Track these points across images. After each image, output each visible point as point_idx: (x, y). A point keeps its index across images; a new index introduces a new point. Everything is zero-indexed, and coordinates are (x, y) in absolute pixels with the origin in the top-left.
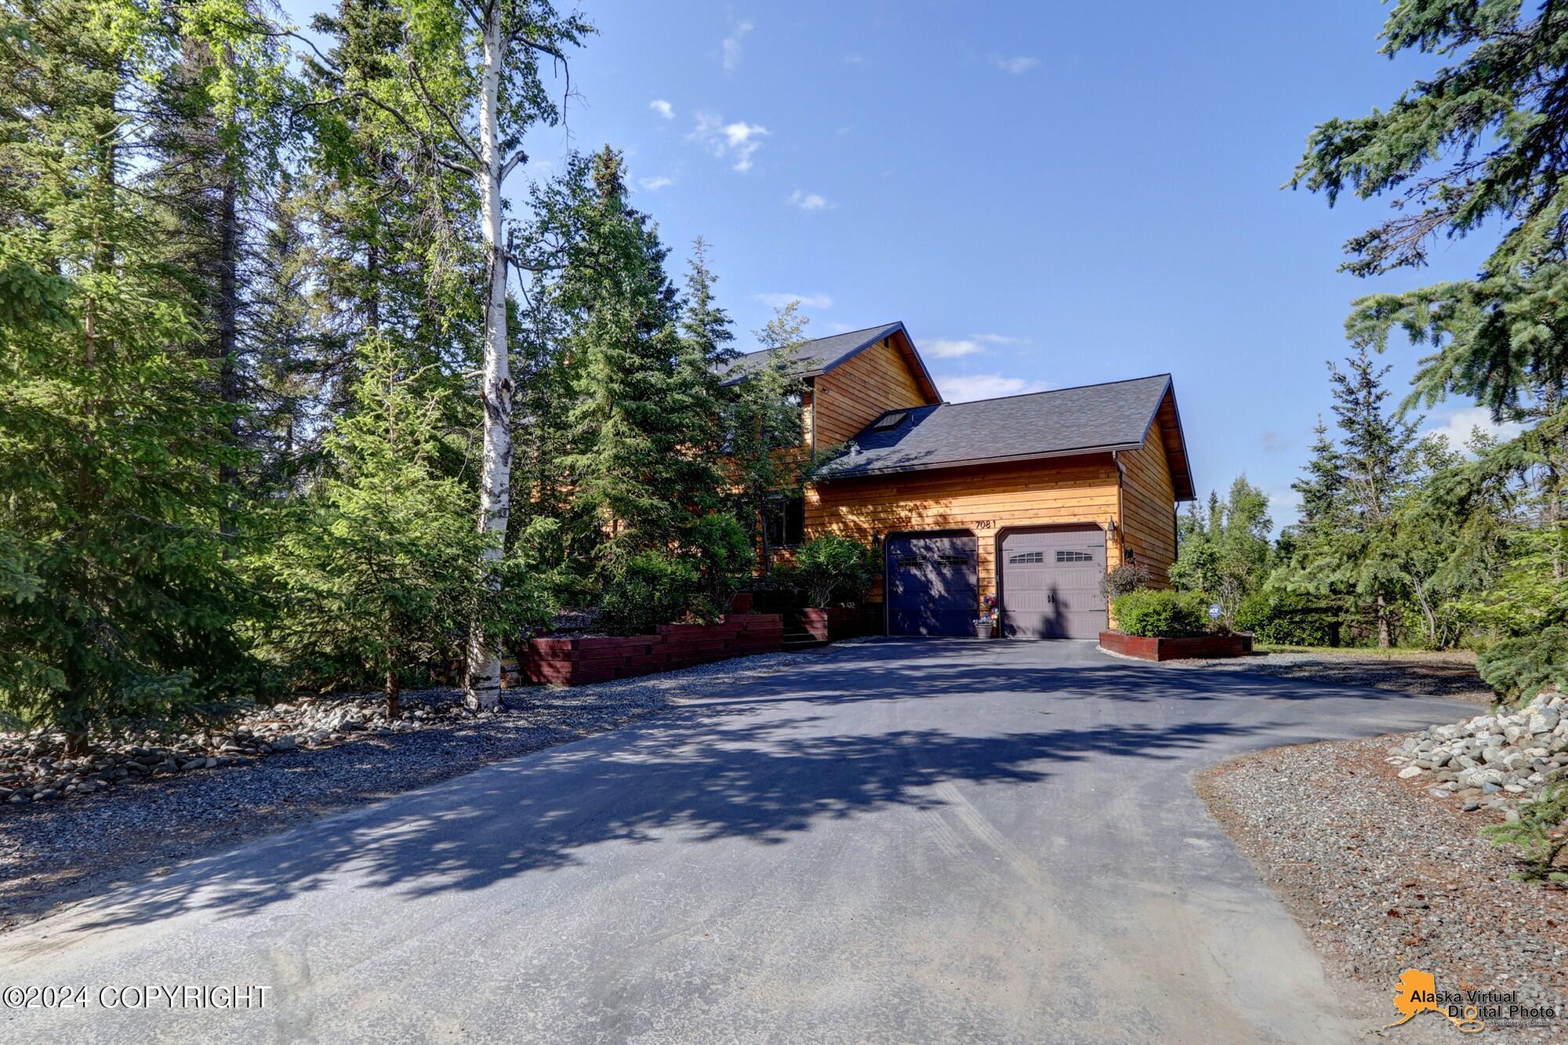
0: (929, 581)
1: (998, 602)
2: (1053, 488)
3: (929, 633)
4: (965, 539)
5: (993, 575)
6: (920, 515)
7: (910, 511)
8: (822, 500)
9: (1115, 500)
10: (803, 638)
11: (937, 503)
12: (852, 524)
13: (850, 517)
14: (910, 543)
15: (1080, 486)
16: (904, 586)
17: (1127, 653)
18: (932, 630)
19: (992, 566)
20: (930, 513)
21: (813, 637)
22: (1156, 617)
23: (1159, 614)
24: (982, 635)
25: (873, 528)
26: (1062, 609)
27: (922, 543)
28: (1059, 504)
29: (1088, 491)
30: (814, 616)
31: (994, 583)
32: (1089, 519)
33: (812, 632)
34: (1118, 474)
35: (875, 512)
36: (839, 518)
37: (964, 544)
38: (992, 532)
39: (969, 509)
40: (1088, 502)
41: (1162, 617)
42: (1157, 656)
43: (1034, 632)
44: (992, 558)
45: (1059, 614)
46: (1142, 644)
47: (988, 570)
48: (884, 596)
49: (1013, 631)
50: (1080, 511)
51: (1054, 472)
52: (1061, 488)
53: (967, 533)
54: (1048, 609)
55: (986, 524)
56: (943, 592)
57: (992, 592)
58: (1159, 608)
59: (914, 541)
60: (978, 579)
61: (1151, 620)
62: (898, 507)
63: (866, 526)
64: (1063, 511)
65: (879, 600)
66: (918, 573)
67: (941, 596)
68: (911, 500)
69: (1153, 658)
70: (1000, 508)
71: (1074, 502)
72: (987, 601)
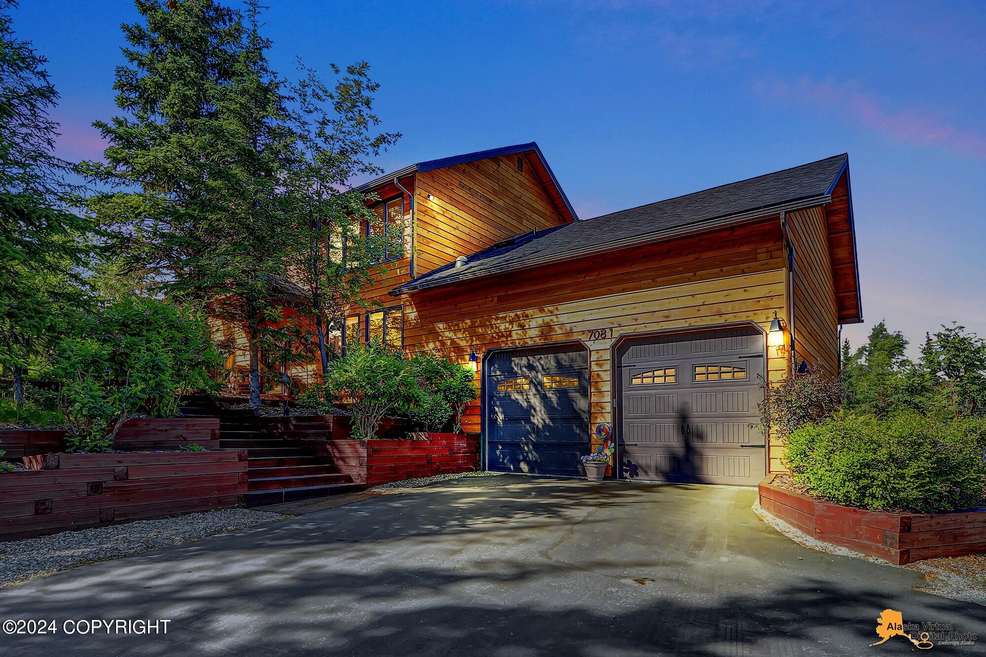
0: (532, 407)
1: (616, 435)
2: (690, 280)
3: (531, 471)
4: (573, 354)
5: (608, 398)
6: (522, 327)
7: (511, 322)
8: (421, 316)
9: (781, 288)
10: (337, 480)
11: (542, 310)
12: (449, 342)
13: (447, 334)
14: (511, 361)
15: (728, 274)
16: (504, 413)
17: (821, 536)
18: (532, 466)
19: (607, 387)
20: (533, 324)
21: (349, 479)
22: (893, 470)
23: (901, 464)
24: (593, 476)
25: (471, 346)
26: (696, 444)
27: (524, 361)
28: (699, 300)
29: (741, 280)
30: (348, 451)
31: (608, 408)
32: (742, 318)
33: (346, 471)
34: (785, 253)
35: (473, 327)
36: (434, 335)
37: (572, 360)
38: (608, 344)
39: (579, 317)
40: (740, 295)
41: (909, 472)
42: (895, 552)
43: (658, 471)
44: (607, 376)
45: (689, 449)
46: (857, 522)
47: (600, 392)
48: (483, 424)
49: (634, 470)
50: (729, 308)
51: (691, 257)
52: (701, 278)
53: (578, 347)
54: (675, 442)
55: (601, 334)
56: (547, 421)
57: (606, 420)
58: (900, 452)
59: (516, 360)
60: (590, 404)
61: (883, 476)
62: (497, 318)
63: (463, 343)
64: (704, 311)
65: (477, 429)
66: (519, 397)
67: (545, 425)
68: (511, 309)
69: (886, 555)
70: (618, 311)
71: (720, 297)
72: (599, 431)
